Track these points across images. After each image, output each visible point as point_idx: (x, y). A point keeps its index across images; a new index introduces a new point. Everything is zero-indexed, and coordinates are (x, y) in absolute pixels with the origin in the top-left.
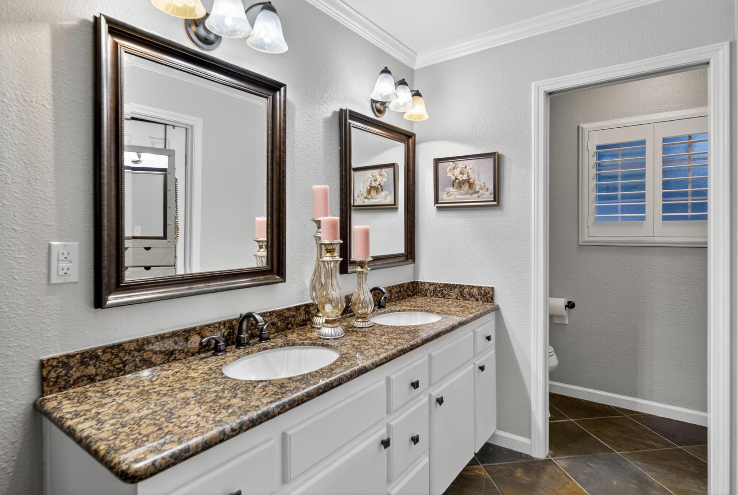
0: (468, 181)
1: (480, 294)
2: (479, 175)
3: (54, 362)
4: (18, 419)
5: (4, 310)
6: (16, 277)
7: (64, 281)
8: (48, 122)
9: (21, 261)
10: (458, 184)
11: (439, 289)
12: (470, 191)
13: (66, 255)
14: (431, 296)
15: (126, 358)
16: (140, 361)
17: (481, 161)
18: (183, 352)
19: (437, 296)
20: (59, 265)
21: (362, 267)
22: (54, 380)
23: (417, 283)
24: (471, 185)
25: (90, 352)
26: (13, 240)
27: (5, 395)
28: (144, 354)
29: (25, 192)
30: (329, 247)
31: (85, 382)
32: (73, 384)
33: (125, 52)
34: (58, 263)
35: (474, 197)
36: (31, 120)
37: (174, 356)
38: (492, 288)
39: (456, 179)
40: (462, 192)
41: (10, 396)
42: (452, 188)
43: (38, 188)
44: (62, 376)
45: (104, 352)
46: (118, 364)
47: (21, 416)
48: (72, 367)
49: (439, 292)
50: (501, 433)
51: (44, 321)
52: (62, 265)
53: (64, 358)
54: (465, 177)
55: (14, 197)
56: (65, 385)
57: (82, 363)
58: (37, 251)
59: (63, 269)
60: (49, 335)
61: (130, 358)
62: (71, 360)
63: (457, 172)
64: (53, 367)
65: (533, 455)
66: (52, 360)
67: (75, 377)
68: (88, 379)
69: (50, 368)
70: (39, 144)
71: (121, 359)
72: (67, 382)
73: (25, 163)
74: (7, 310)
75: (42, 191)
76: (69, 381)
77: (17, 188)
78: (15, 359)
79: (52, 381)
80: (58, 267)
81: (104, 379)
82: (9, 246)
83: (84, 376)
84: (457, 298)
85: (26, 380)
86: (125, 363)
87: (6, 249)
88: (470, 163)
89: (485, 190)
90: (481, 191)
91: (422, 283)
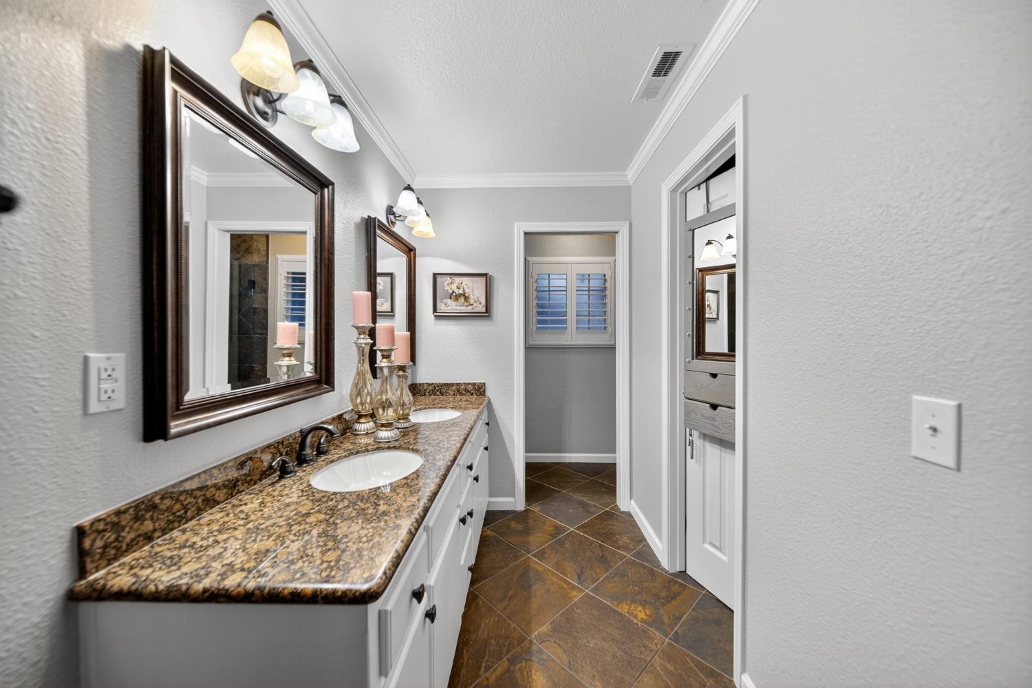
0: (464, 295)
1: (475, 389)
2: (473, 291)
3: (99, 526)
4: (42, 625)
5: (18, 461)
6: (37, 408)
7: (108, 408)
8: (81, 179)
9: (43, 384)
10: (455, 297)
11: (437, 388)
12: (466, 304)
13: (109, 372)
14: (430, 395)
15: (188, 500)
16: (203, 501)
17: (475, 279)
18: (246, 482)
19: (435, 394)
20: (102, 386)
21: (404, 371)
22: (99, 551)
23: (416, 384)
24: (466, 299)
25: (146, 502)
26: (30, 351)
27: (21, 593)
28: (207, 493)
29: (49, 279)
30: (385, 353)
31: (141, 544)
32: (126, 551)
33: (186, 106)
34: (99, 384)
35: (469, 309)
36: (57, 171)
37: (237, 488)
38: (484, 384)
39: (453, 292)
40: (459, 304)
41: (28, 593)
42: (449, 300)
43: (66, 273)
44: (111, 543)
45: (162, 498)
46: (179, 511)
47: (46, 619)
48: (123, 528)
49: (438, 391)
50: (493, 499)
51: (79, 470)
52: (104, 386)
53: (113, 517)
54: (461, 291)
55: (33, 285)
56: (116, 555)
57: (138, 518)
58: (67, 366)
59: (106, 392)
60: (85, 489)
61: (193, 500)
62: (123, 517)
63: (454, 287)
64: (99, 532)
65: (517, 509)
66: (96, 524)
67: (128, 540)
68: (145, 539)
69: (93, 536)
70: (69, 209)
71: (182, 504)
72: (118, 549)
73: (48, 234)
74: (22, 460)
75: (73, 279)
76: (121, 547)
77: (36, 271)
78: (35, 534)
79: (98, 553)
80: (99, 389)
81: (164, 534)
82: (25, 361)
83: (139, 536)
84: (454, 395)
85: (53, 562)
86: (186, 509)
87: (21, 366)
88: (466, 280)
89: (478, 303)
90: (475, 304)
91: (420, 384)
